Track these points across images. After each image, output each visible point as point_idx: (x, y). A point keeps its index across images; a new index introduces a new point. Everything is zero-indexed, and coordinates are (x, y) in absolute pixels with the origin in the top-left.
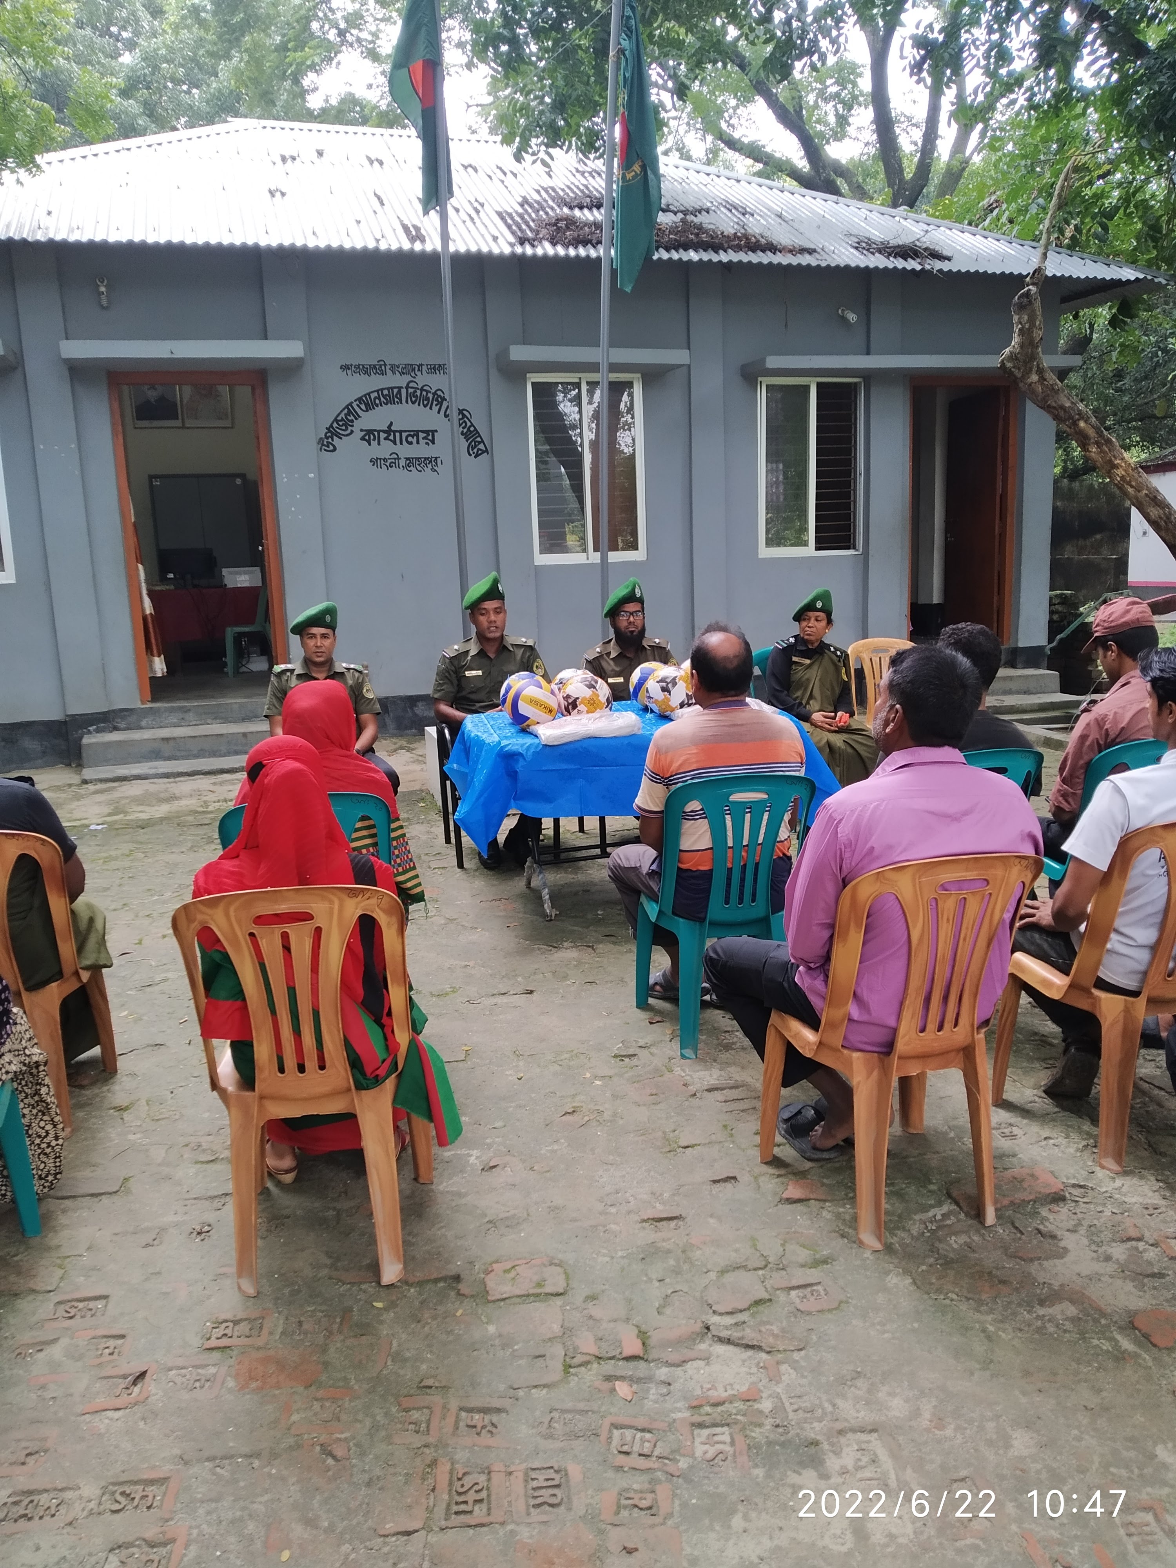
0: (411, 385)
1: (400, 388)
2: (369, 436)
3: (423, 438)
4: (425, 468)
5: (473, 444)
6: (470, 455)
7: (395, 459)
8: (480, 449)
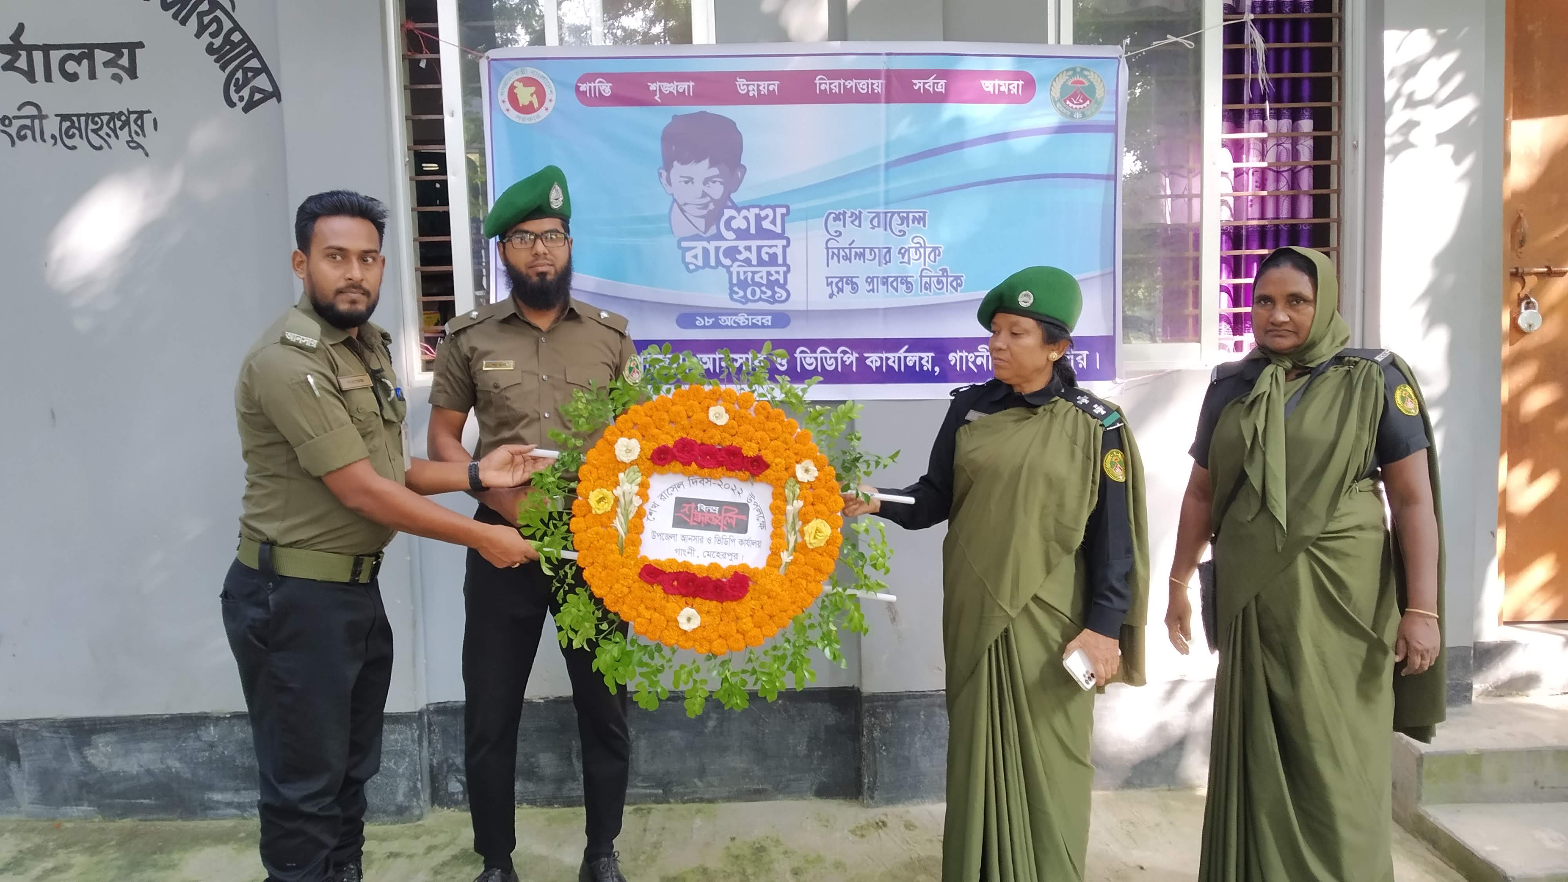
3: (106, 64)
4: (112, 141)
5: (239, 74)
6: (232, 104)
7: (32, 118)
8: (260, 91)
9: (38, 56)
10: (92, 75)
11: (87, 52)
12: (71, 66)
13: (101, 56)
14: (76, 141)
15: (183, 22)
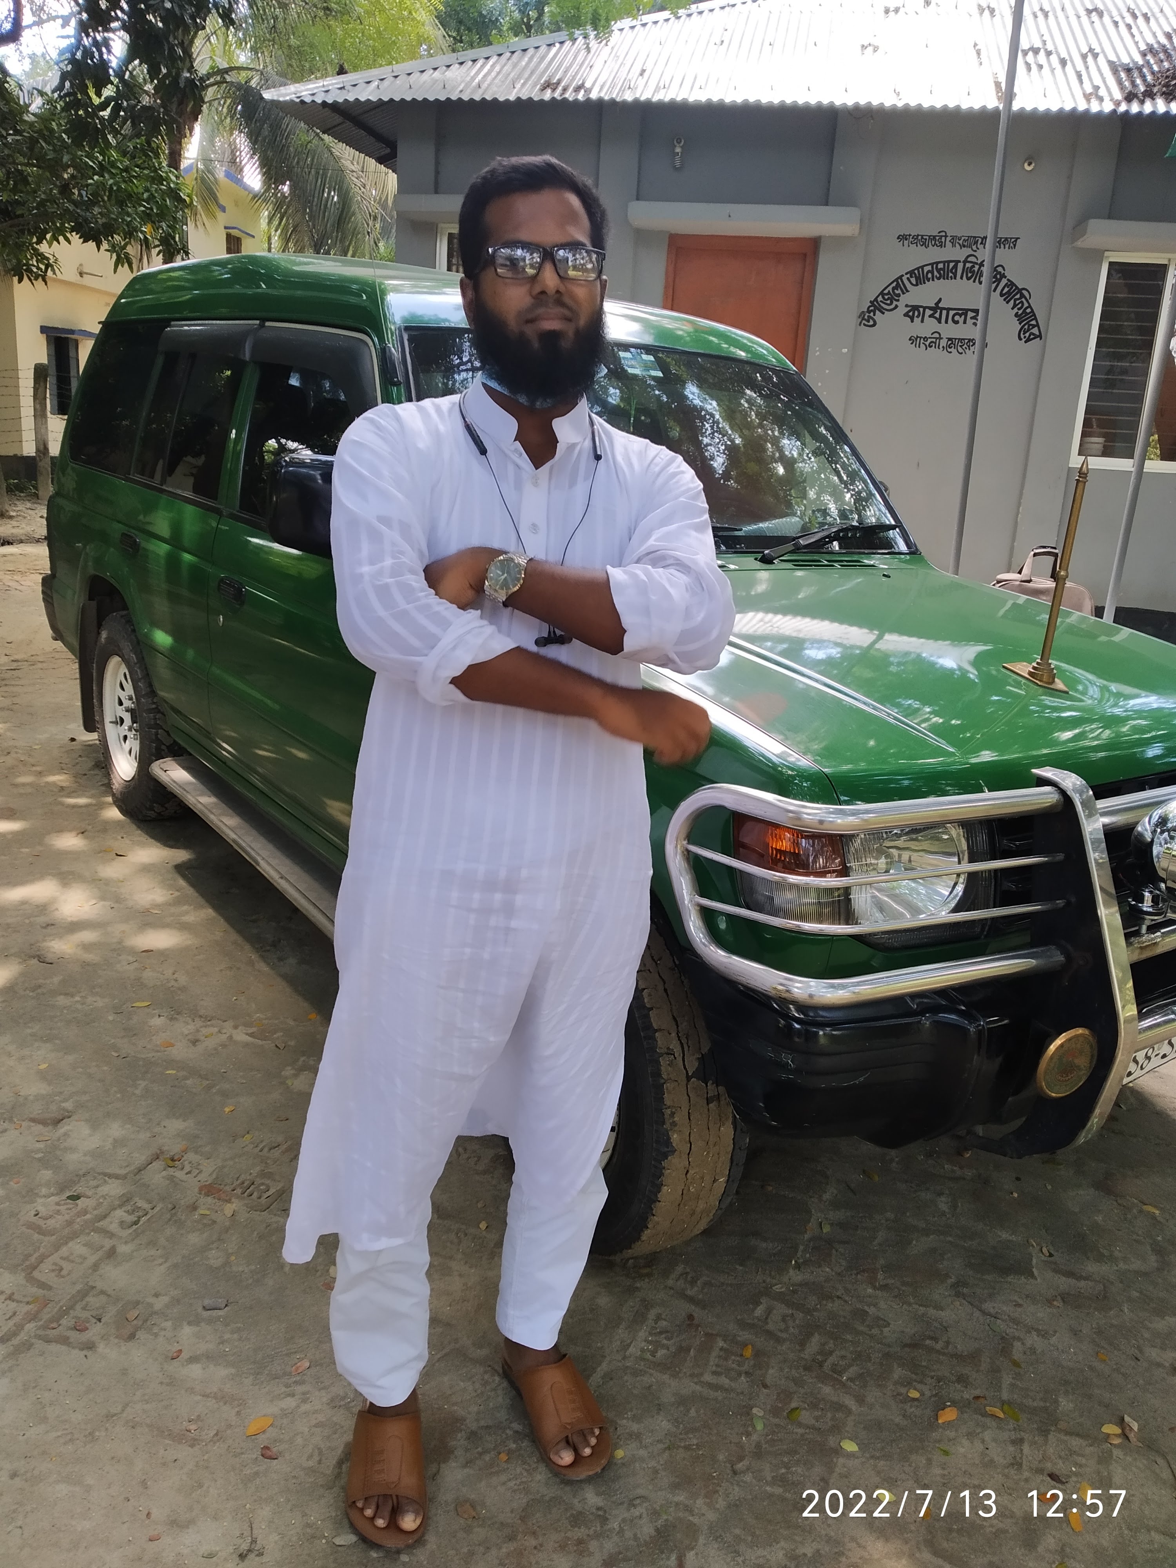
0: (969, 259)
1: (957, 262)
2: (914, 312)
3: (971, 318)
4: (967, 351)
5: (1026, 327)
6: (1020, 339)
7: (936, 338)
8: (1033, 334)
9: (944, 312)
10: (965, 322)
11: (964, 312)
12: (957, 318)
13: (970, 314)
14: (952, 350)
15: (1007, 303)
